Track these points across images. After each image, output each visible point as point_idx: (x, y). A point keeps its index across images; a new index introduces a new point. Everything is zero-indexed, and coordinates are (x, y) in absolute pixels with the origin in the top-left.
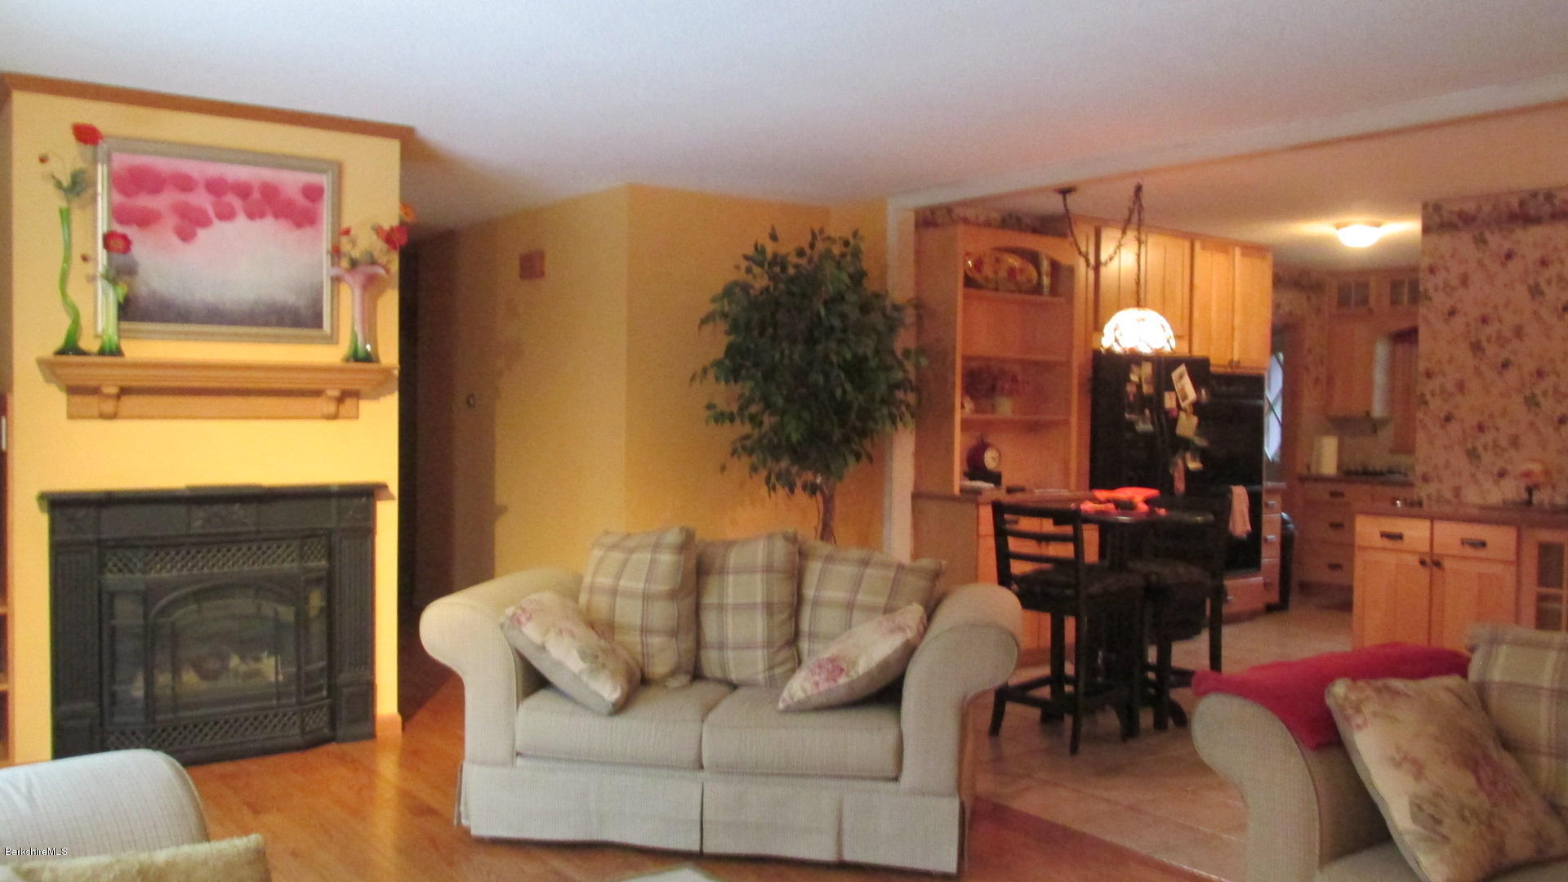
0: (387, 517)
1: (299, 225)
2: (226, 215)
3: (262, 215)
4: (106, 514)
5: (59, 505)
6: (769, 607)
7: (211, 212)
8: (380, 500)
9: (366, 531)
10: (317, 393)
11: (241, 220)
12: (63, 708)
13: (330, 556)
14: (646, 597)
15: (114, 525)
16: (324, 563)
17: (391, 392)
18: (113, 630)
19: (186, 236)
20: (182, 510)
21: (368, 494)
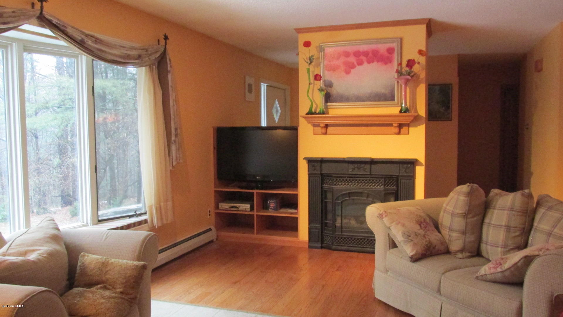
0: (420, 173)
1: (386, 63)
2: (360, 63)
3: (373, 62)
4: (324, 165)
5: (311, 161)
6: (508, 228)
7: (355, 63)
8: (418, 166)
9: (412, 177)
10: (391, 125)
11: (366, 64)
12: (311, 225)
13: (397, 186)
14: (453, 214)
15: (327, 169)
16: (394, 187)
17: (422, 124)
18: (326, 202)
19: (348, 72)
20: (346, 165)
21: (412, 163)
